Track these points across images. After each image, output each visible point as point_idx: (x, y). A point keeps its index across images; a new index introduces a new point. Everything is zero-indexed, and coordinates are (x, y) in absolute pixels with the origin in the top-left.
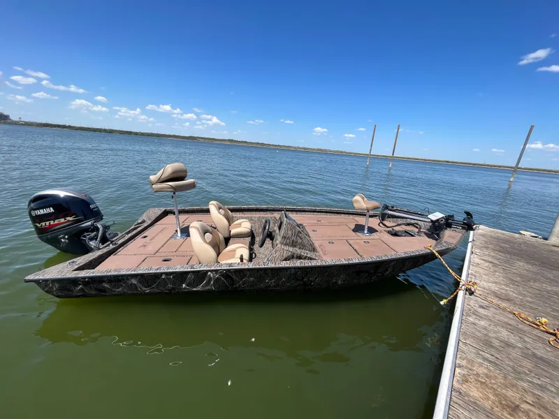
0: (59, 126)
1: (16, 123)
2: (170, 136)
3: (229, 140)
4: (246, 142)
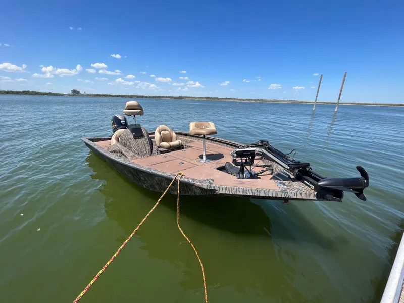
0: (104, 96)
1: (83, 96)
2: (166, 97)
3: (206, 98)
4: (217, 98)
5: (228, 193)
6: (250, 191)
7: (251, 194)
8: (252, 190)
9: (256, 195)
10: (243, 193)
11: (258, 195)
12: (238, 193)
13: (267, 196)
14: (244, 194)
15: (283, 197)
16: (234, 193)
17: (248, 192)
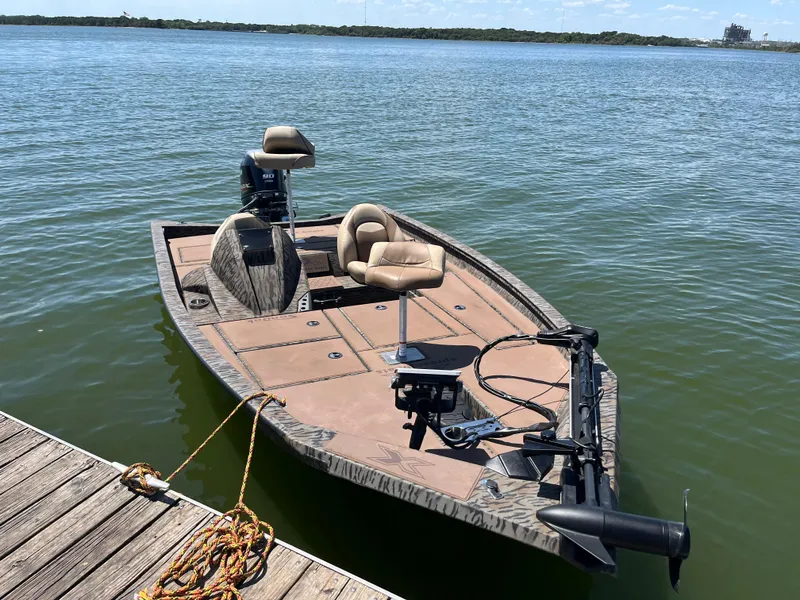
5: (348, 477)
6: (397, 486)
7: (397, 495)
8: (400, 486)
9: (406, 498)
10: (380, 486)
11: (412, 501)
12: (368, 484)
13: (432, 508)
14: (381, 490)
15: (469, 520)
16: (359, 482)
17: (390, 487)
